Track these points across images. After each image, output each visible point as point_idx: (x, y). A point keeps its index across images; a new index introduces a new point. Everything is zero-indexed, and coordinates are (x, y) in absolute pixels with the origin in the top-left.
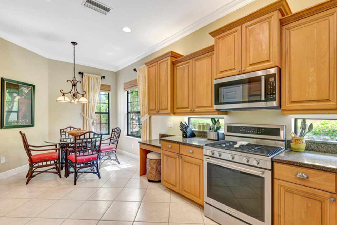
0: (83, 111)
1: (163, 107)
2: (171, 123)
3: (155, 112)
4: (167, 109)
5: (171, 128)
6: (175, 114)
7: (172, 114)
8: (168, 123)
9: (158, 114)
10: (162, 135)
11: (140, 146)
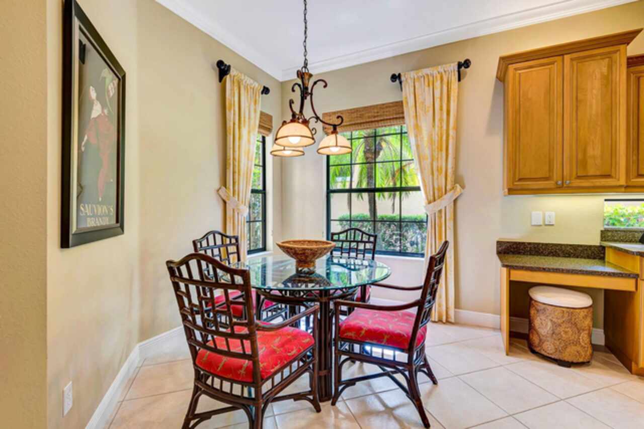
0: (224, 183)
1: (591, 172)
2: (547, 214)
3: (549, 184)
4: (608, 176)
5: (546, 225)
6: (628, 188)
7: (623, 190)
8: (534, 213)
9: (562, 188)
10: (508, 245)
11: (509, 275)
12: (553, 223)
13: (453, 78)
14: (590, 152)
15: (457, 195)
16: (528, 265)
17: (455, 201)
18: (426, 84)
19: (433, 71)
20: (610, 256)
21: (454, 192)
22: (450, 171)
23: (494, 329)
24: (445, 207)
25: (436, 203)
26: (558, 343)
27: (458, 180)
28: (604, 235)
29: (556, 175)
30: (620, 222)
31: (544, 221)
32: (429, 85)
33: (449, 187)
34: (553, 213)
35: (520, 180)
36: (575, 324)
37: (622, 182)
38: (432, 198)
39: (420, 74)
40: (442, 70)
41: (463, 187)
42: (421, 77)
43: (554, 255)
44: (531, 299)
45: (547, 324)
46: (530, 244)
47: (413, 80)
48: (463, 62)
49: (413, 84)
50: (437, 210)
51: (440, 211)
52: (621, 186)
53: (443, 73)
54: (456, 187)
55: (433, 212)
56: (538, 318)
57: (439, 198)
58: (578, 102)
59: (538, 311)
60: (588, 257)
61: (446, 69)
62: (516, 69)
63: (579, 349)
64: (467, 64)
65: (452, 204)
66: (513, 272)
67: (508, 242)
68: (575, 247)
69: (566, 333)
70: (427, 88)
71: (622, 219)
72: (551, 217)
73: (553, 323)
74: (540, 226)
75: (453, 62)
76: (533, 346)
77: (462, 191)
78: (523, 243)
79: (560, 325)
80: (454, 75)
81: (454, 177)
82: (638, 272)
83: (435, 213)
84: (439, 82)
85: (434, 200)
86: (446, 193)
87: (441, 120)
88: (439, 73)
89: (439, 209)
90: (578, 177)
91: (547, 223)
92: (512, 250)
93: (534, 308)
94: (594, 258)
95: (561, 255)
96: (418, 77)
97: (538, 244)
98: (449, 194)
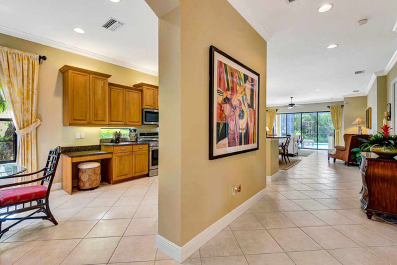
1: (99, 119)
2: (82, 134)
3: (85, 122)
4: (103, 121)
5: (81, 139)
6: (109, 125)
7: (107, 125)
8: (76, 134)
9: (90, 124)
10: (65, 148)
11: (72, 160)
12: (84, 137)
13: (36, 62)
14: (99, 112)
15: (38, 125)
16: (79, 155)
17: (37, 128)
18: (17, 58)
19: (22, 53)
20: (103, 148)
21: (36, 124)
22: (34, 112)
23: (59, 189)
24: (31, 132)
25: (25, 129)
26: (90, 182)
27: (38, 117)
28: (101, 141)
29: (88, 119)
30: (102, 136)
31: (80, 137)
32: (19, 60)
33: (33, 120)
34: (84, 134)
35: (74, 120)
36: (96, 173)
37: (107, 123)
38: (22, 126)
39: (12, 51)
40: (29, 55)
41: (41, 121)
42: (13, 53)
43: (84, 151)
44: (79, 169)
45: (86, 177)
46: (75, 147)
47: (6, 53)
48: (42, 56)
49: (6, 55)
50: (26, 133)
51: (27, 134)
52: (107, 124)
53: (30, 57)
54: (38, 121)
55: (23, 135)
56: (83, 175)
57: (27, 127)
58: (95, 94)
59: (83, 172)
60: (96, 150)
61: (31, 56)
62: (72, 73)
63: (97, 181)
64: (44, 58)
65: (35, 130)
66: (73, 159)
67: (66, 147)
68: (92, 146)
69: (93, 177)
70: (17, 62)
71: (103, 135)
72: (83, 135)
73: (89, 175)
74: (79, 139)
75: (36, 54)
76: (80, 187)
77: (41, 123)
78: (72, 147)
79: (91, 175)
80: (37, 61)
81: (36, 116)
82: (112, 151)
83: (24, 135)
84: (27, 61)
85: (24, 128)
86: (31, 124)
87: (28, 83)
88: (26, 56)
89: (27, 132)
90: (95, 120)
91: (82, 138)
92: (67, 151)
93: (81, 172)
94: (98, 150)
95: (87, 150)
96: (10, 53)
97: (78, 147)
98: (33, 125)
